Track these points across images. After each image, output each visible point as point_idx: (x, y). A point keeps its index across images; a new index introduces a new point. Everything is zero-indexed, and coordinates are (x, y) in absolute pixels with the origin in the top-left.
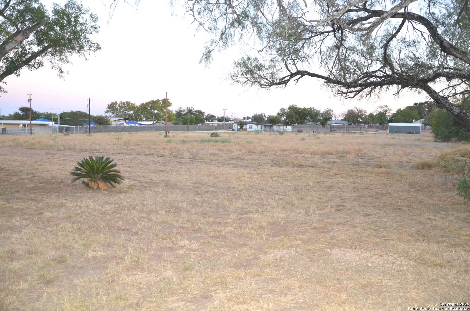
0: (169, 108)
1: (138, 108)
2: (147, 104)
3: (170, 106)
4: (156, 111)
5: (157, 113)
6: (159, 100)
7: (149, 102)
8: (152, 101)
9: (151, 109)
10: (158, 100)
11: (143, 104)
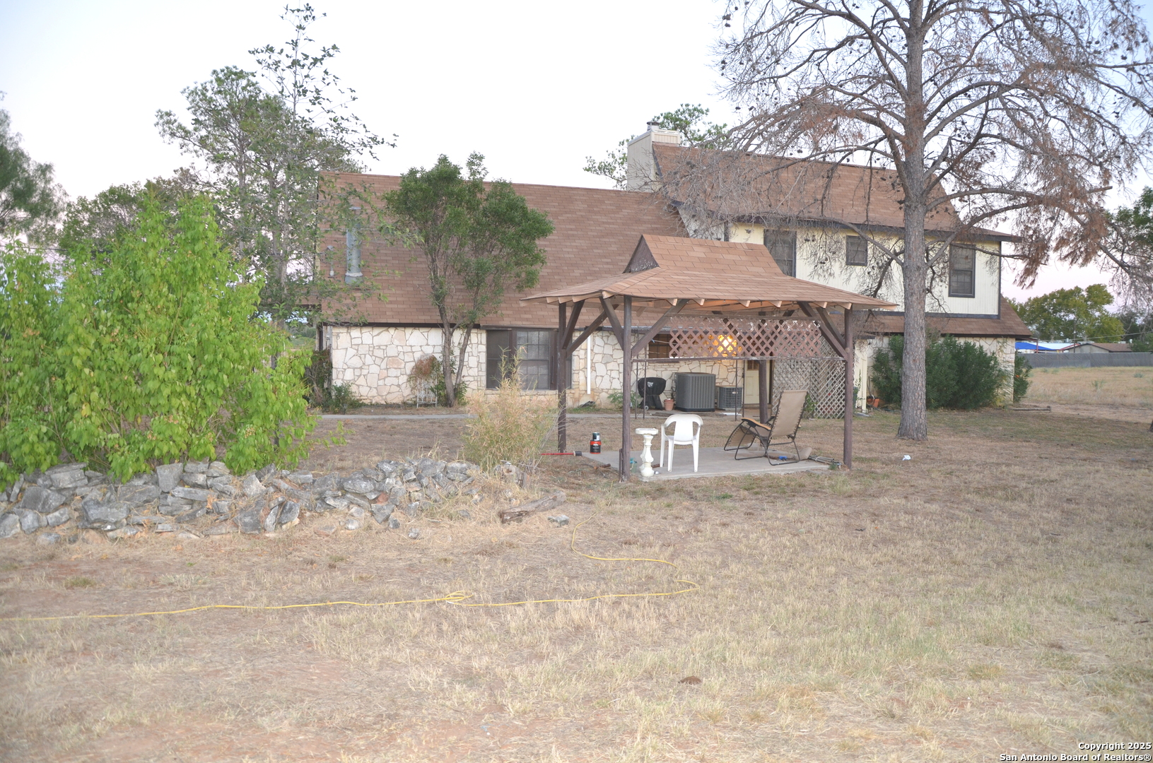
0: (1106, 307)
1: (1023, 308)
2: (1045, 298)
3: (1109, 302)
4: (1072, 317)
5: (1072, 322)
6: (1078, 290)
7: (1053, 296)
8: (1058, 292)
9: (1055, 312)
10: (1077, 288)
11: (1036, 300)
